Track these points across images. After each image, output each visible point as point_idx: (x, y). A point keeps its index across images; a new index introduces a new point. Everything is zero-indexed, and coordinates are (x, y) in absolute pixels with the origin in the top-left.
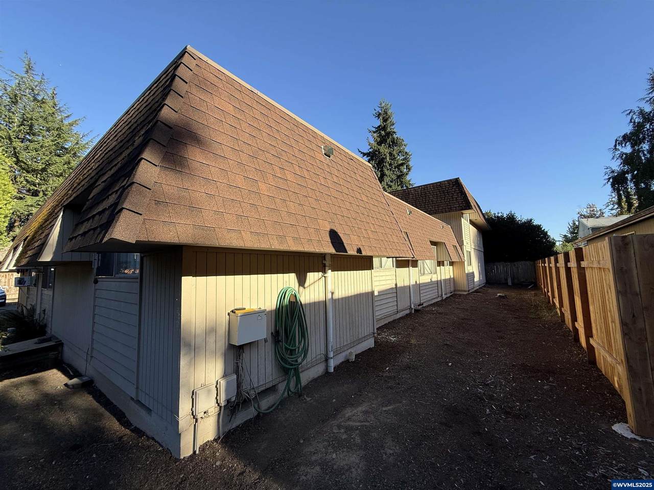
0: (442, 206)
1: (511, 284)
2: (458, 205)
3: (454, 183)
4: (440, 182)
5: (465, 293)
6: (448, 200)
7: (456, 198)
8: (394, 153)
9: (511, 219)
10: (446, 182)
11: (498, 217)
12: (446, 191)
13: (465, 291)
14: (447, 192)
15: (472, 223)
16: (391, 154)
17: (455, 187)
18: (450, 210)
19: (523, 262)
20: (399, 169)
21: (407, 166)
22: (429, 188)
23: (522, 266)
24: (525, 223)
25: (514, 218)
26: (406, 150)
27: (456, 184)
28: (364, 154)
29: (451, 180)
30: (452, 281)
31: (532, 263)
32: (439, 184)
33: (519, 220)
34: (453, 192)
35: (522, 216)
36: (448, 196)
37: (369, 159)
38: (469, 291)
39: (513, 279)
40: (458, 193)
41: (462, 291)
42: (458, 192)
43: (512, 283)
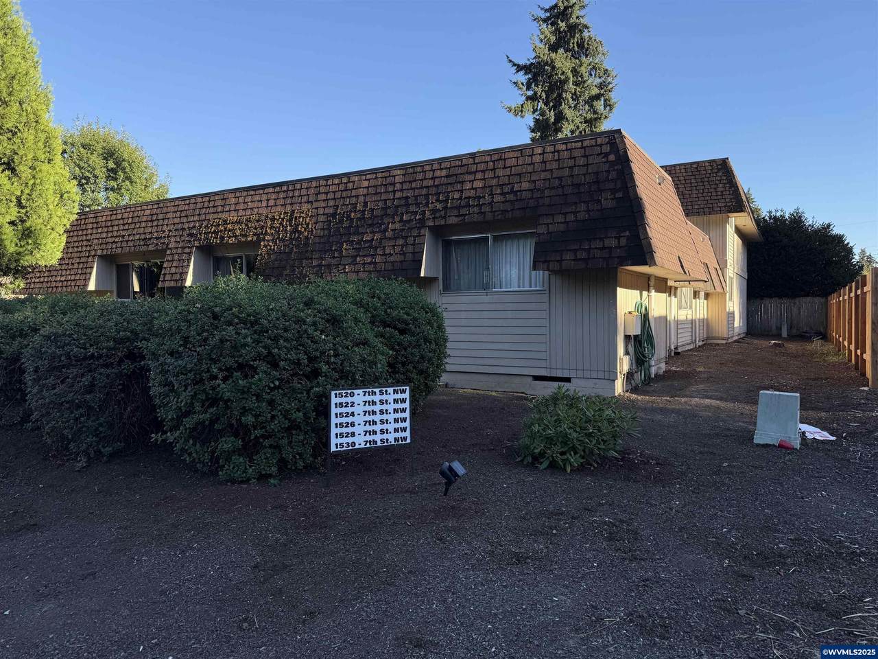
0: (699, 203)
1: (786, 336)
2: (724, 204)
3: (720, 167)
4: (698, 163)
5: (724, 342)
6: (710, 194)
7: (722, 192)
8: (583, 70)
9: (797, 221)
10: (707, 164)
11: (775, 217)
12: (706, 179)
13: (723, 339)
14: (709, 181)
15: (739, 231)
16: (575, 72)
17: (720, 174)
18: (711, 211)
19: (809, 299)
20: (592, 106)
21: (605, 101)
22: (678, 171)
23: (806, 306)
24: (819, 230)
25: (801, 221)
26: (605, 66)
27: (722, 168)
28: (519, 68)
29: (714, 161)
30: (706, 323)
31: (822, 300)
32: (695, 166)
33: (810, 225)
34: (717, 182)
35: (814, 218)
36: (708, 187)
37: (529, 79)
38: (728, 339)
39: (790, 328)
40: (725, 184)
41: (719, 338)
42: (724, 181)
43: (788, 335)
